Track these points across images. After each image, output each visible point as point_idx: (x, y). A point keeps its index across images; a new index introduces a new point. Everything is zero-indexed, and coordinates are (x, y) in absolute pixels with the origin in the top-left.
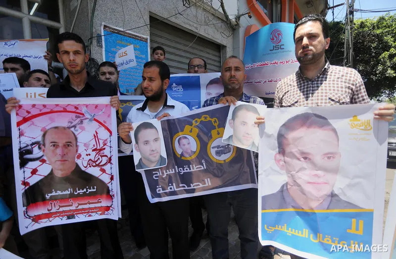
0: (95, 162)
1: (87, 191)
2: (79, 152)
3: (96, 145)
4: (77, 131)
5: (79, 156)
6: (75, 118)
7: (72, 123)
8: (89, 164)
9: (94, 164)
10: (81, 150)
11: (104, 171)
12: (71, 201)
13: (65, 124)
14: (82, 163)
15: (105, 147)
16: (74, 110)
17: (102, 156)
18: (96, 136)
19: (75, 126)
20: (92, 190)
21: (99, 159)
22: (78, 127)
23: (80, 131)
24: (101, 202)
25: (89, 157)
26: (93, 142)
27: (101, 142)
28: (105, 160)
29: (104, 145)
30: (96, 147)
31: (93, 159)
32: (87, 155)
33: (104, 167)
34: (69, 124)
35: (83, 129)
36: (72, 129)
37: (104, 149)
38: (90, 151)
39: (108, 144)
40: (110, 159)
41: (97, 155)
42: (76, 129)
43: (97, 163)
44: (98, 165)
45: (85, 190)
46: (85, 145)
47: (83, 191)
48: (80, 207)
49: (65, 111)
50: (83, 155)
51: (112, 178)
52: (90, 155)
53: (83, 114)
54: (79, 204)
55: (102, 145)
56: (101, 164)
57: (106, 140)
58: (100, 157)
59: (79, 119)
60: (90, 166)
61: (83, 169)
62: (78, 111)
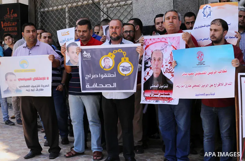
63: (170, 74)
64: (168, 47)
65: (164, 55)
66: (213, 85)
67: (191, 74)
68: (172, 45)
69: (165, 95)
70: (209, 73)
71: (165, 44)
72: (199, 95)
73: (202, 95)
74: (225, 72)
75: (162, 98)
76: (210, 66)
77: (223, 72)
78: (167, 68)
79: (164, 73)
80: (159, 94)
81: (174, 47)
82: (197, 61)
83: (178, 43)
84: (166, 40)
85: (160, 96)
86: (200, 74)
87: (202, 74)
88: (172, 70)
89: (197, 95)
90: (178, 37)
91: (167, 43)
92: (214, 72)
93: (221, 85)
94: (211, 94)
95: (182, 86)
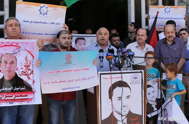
0: (25, 73)
1: (20, 89)
2: (17, 67)
3: (26, 63)
4: (17, 55)
5: (17, 69)
6: (16, 49)
7: (15, 51)
8: (22, 74)
9: (25, 74)
10: (19, 66)
11: (29, 78)
12: (12, 94)
13: (11, 52)
14: (19, 73)
15: (30, 65)
16: (16, 45)
17: (28, 70)
18: (26, 59)
19: (16, 53)
20: (23, 89)
21: (27, 71)
22: (17, 53)
23: (18, 56)
24: (27, 96)
25: (22, 70)
26: (25, 62)
27: (29, 62)
28: (30, 72)
29: (30, 64)
30: (26, 65)
31: (24, 71)
32: (21, 68)
33: (29, 76)
34: (13, 52)
35: (20, 55)
36: (15, 55)
37: (30, 66)
38: (23, 67)
39: (32, 63)
40: (32, 71)
41: (26, 69)
42: (17, 54)
43: (26, 73)
44: (26, 75)
45: (19, 88)
46: (20, 63)
47: (18, 89)
48: (16, 98)
49: (12, 45)
50: (20, 69)
51: (34, 82)
52: (23, 68)
53: (20, 47)
54: (16, 96)
55: (29, 64)
56: (28, 74)
57: (31, 61)
58: (27, 70)
59: (18, 50)
60: (23, 75)
61: (19, 76)
62: (18, 45)
63: (26, 76)
64: (21, 51)
65: (17, 59)
66: (79, 80)
67: (58, 72)
68: (26, 50)
69: (22, 96)
70: (75, 70)
71: (17, 49)
72: (65, 89)
73: (68, 88)
74: (88, 69)
75: (18, 99)
76: (76, 65)
77: (86, 69)
78: (23, 71)
79: (20, 75)
80: (14, 96)
81: (28, 51)
82: (65, 61)
83: (33, 48)
84: (17, 44)
85: (15, 98)
86: (67, 71)
87: (69, 71)
88: (28, 72)
89: (63, 89)
90: (32, 43)
91: (19, 48)
92: (79, 70)
93: (84, 79)
94: (76, 87)
95: (48, 83)
